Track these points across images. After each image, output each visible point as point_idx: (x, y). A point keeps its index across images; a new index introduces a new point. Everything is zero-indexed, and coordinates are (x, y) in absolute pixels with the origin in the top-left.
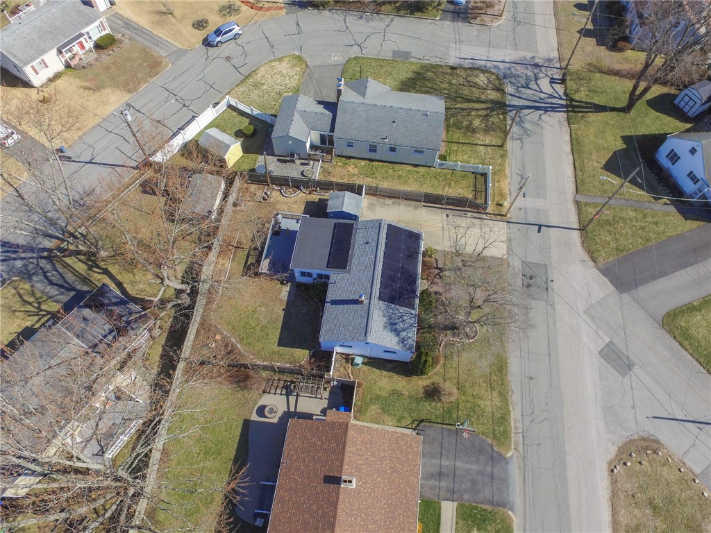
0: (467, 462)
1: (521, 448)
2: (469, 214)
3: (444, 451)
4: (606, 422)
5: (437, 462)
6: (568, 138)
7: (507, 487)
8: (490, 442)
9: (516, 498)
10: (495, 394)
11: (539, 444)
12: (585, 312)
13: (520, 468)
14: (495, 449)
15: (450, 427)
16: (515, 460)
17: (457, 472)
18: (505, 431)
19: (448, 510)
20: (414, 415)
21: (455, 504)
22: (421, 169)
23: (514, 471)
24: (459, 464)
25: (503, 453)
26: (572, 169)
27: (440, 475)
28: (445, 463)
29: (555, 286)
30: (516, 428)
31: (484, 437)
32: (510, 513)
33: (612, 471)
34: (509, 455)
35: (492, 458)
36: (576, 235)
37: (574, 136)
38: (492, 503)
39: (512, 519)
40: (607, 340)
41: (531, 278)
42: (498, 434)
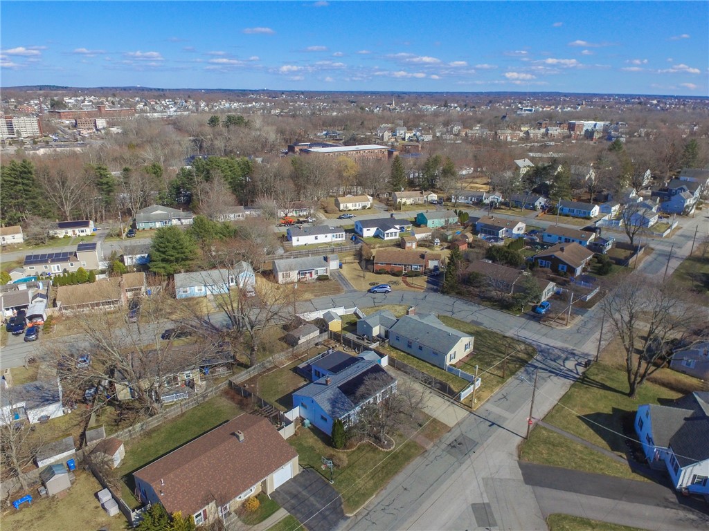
0: (317, 501)
1: (360, 517)
5: (300, 490)
8: (342, 501)
10: (372, 482)
11: (374, 523)
14: (342, 506)
15: (326, 480)
16: (349, 521)
18: (358, 502)
19: (281, 514)
21: (289, 514)
22: (436, 368)
23: (343, 526)
25: (345, 511)
26: (551, 407)
27: (295, 496)
28: (304, 493)
29: (474, 455)
30: (368, 506)
34: (348, 515)
35: (335, 510)
36: (518, 440)
37: (569, 393)
40: (486, 501)
41: (459, 444)
42: (351, 500)
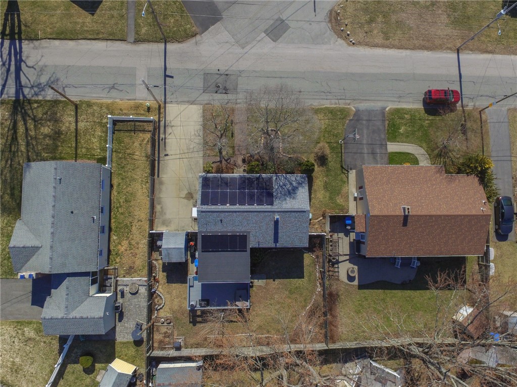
1: (348, 101)
2: (162, 136)
3: (359, 151)
4: (323, 43)
5: (365, 155)
7: (373, 111)
9: (377, 105)
11: (344, 89)
12: (243, 48)
13: (360, 103)
14: (351, 118)
15: (343, 148)
16: (356, 106)
17: (370, 143)
19: (393, 147)
20: (339, 172)
21: (388, 143)
22: (115, 182)
23: (363, 106)
24: (365, 142)
25: (353, 113)
27: (373, 153)
28: (365, 151)
31: (346, 125)
32: (387, 109)
33: (354, 44)
34: (354, 109)
35: (358, 120)
38: (384, 121)
39: (391, 108)
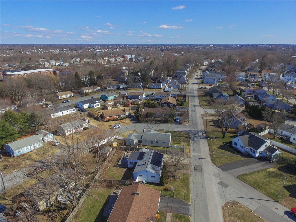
0: (176, 205)
1: (193, 203)
3: (169, 202)
4: (221, 198)
5: (167, 204)
6: (207, 143)
7: (189, 211)
8: (183, 200)
9: (192, 212)
10: (185, 190)
11: (199, 202)
12: (213, 175)
13: (193, 207)
14: (185, 202)
15: (171, 197)
16: (191, 205)
17: (173, 207)
18: (188, 198)
19: (169, 216)
21: (172, 214)
23: (191, 208)
24: (173, 205)
25: (187, 203)
26: (208, 148)
27: (167, 207)
28: (169, 204)
29: (204, 170)
30: (192, 198)
31: (182, 200)
32: (189, 217)
33: (223, 208)
34: (189, 204)
35: (184, 204)
36: (210, 161)
37: (209, 142)
38: (183, 214)
40: (220, 181)
41: (197, 168)
42: (186, 199)
